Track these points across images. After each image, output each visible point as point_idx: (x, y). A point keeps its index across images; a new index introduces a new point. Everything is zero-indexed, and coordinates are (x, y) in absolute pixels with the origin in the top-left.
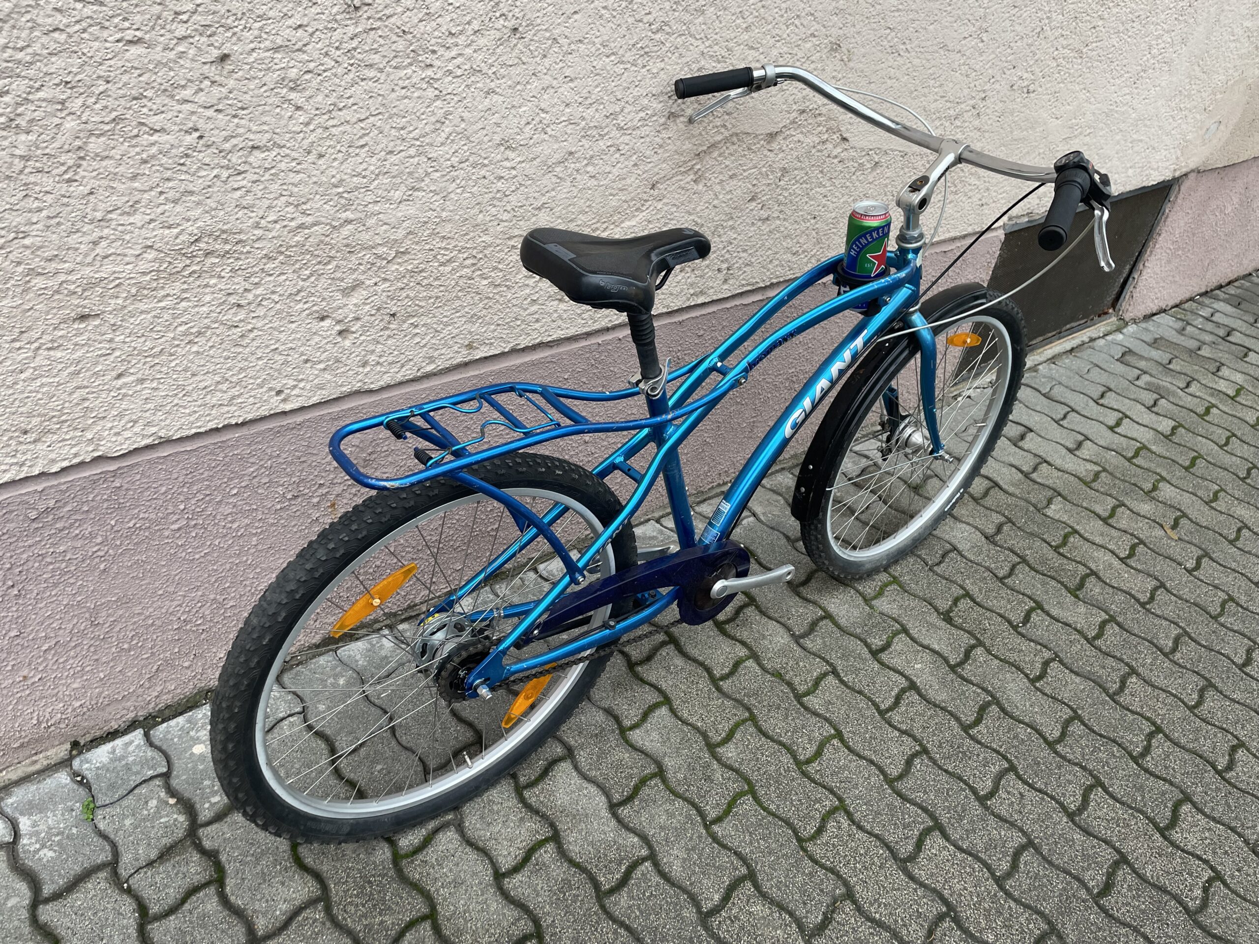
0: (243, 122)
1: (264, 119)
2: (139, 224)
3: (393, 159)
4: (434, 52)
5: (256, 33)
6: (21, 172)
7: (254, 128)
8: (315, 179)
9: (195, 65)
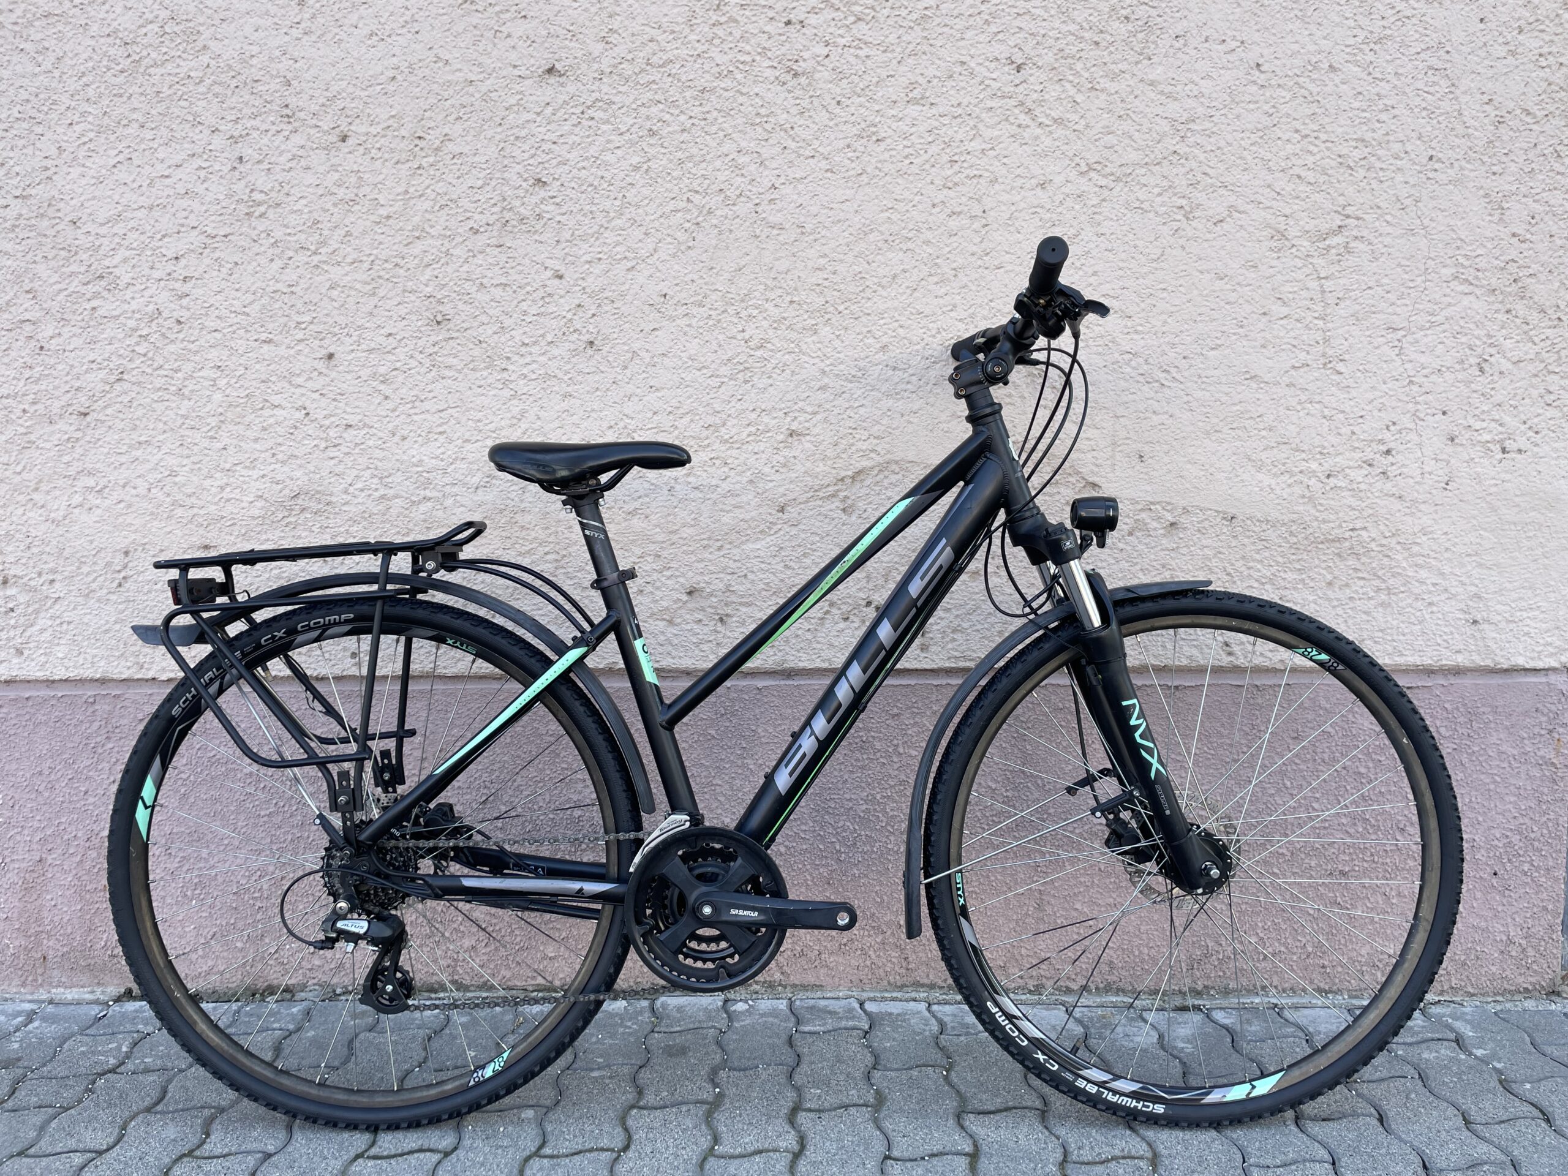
0: (340, 405)
1: (357, 403)
2: (255, 477)
3: (469, 446)
4: (508, 358)
5: (354, 338)
6: (180, 427)
7: (349, 410)
8: (398, 457)
9: (308, 360)
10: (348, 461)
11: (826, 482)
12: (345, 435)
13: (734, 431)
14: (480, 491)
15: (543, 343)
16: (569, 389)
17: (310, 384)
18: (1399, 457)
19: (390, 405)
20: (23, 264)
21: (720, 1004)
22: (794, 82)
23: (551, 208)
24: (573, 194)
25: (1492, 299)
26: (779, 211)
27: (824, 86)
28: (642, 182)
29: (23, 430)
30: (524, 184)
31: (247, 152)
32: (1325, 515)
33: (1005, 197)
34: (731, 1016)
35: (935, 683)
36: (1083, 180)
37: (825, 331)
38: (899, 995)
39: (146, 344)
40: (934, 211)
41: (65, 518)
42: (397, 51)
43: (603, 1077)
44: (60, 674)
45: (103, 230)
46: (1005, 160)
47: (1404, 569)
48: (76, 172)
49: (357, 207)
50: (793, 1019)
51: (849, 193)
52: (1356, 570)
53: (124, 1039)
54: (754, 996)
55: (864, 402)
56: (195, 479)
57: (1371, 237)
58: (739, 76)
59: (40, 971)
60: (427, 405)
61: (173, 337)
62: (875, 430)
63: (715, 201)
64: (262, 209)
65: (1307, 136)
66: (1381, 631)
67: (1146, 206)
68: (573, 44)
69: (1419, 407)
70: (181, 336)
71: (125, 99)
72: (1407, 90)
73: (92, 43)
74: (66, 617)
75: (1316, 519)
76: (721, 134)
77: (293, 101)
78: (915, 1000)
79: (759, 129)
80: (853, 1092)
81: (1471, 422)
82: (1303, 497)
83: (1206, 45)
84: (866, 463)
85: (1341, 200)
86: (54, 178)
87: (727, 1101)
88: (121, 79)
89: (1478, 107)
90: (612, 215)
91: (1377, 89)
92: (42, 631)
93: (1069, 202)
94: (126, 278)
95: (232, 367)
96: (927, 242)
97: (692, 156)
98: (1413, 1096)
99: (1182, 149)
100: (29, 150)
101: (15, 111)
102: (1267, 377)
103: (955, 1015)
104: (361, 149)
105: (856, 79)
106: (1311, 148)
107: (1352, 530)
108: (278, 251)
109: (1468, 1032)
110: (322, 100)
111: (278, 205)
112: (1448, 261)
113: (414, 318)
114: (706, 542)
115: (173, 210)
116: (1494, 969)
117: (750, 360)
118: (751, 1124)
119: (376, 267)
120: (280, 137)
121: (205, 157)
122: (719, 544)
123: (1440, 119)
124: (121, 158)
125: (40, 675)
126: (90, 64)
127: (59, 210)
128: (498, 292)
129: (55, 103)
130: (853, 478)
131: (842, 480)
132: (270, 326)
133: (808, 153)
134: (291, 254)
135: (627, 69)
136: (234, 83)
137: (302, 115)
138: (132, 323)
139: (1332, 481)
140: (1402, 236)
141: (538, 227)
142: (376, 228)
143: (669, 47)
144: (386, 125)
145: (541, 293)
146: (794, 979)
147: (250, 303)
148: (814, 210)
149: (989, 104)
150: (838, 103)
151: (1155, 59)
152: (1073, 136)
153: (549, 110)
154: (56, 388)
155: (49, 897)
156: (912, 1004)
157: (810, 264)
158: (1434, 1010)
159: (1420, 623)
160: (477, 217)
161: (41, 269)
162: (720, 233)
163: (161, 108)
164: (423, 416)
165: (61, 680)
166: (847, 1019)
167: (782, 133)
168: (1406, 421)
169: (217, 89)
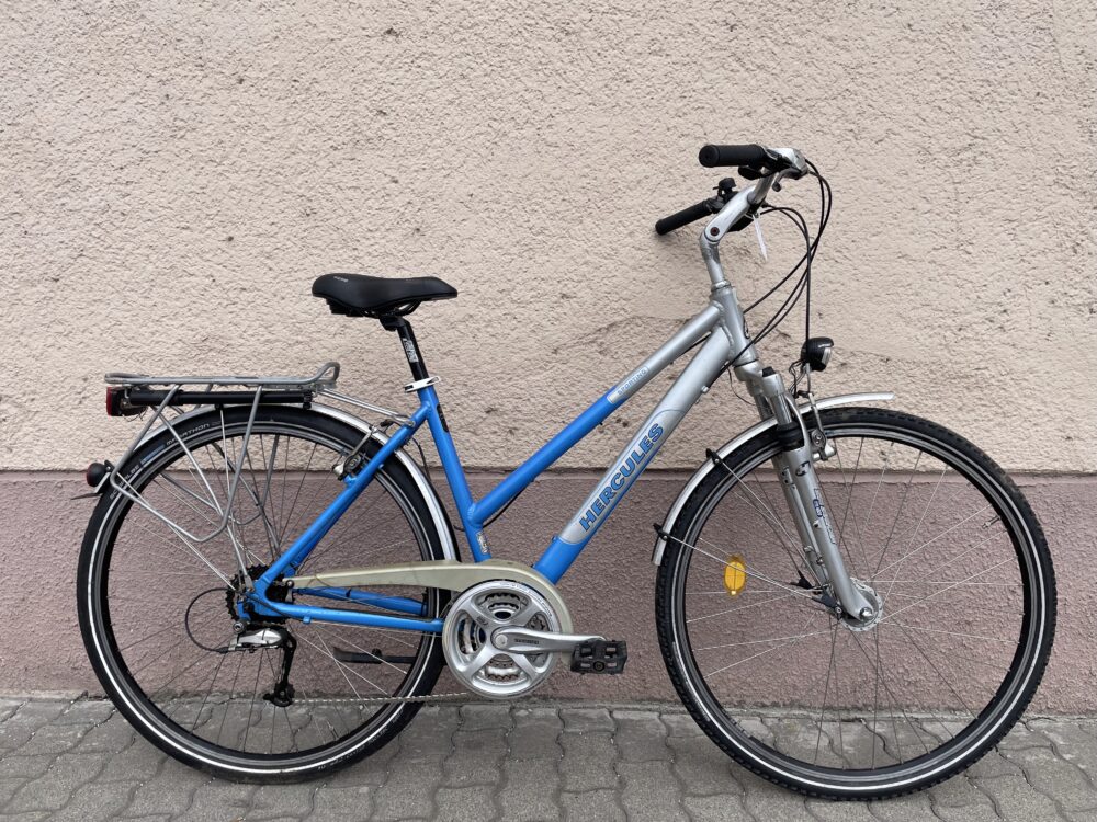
0: (237, 274)
1: (249, 273)
2: (176, 326)
4: (358, 241)
5: (248, 226)
7: (243, 278)
9: (215, 242)
10: (242, 314)
11: (587, 332)
12: (241, 296)
13: (521, 294)
14: (337, 337)
15: (383, 229)
16: (402, 264)
17: (216, 259)
18: (1014, 316)
19: (272, 274)
20: (13, 173)
21: (507, 711)
22: (566, 39)
23: (390, 131)
24: (404, 121)
25: (1083, 198)
26: (555, 133)
27: (588, 42)
28: (455, 112)
29: (12, 291)
30: (371, 115)
31: (172, 91)
32: (956, 359)
33: (720, 123)
34: (515, 720)
35: (667, 479)
36: (779, 111)
37: (588, 221)
38: (638, 706)
39: (100, 230)
40: (668, 133)
41: (42, 354)
42: (278, 18)
43: (420, 764)
44: (38, 465)
45: (69, 148)
46: (721, 96)
47: (1016, 399)
48: (51, 105)
49: (249, 132)
50: (560, 723)
51: (607, 121)
52: (980, 399)
53: (79, 729)
54: (532, 705)
55: (616, 273)
56: (134, 327)
57: (993, 152)
58: (526, 35)
59: (22, 679)
60: (299, 274)
61: (118, 224)
62: (625, 293)
63: (507, 126)
64: (182, 133)
65: (945, 78)
66: (999, 444)
67: (825, 130)
68: (405, 13)
69: (1027, 279)
70: (124, 224)
71: (85, 54)
72: (1020, 43)
73: (62, 13)
74: (42, 425)
75: (950, 361)
76: (514, 77)
77: (205, 54)
78: (650, 710)
79: (540, 74)
80: (602, 778)
81: (1067, 289)
82: (941, 345)
83: (871, 10)
84: (618, 318)
85: (971, 125)
86: (36, 110)
87: (510, 783)
88: (83, 40)
89: (1072, 57)
90: (434, 136)
91: (998, 44)
92: (26, 435)
93: (768, 127)
94: (86, 182)
95: (161, 246)
96: (664, 157)
97: (492, 93)
98: (1018, 789)
99: (852, 87)
100: (18, 91)
101: (8, 62)
102: (915, 256)
103: (678, 722)
104: (253, 89)
105: (612, 36)
106: (949, 87)
107: (978, 369)
108: (193, 163)
109: (1060, 742)
110: (225, 54)
111: (194, 130)
112: (1051, 171)
113: (290, 212)
114: (499, 375)
115: (119, 134)
116: (1079, 694)
117: (533, 242)
118: (526, 801)
119: (263, 175)
120: (195, 81)
121: (142, 95)
122: (509, 376)
123: (1045, 65)
124: (82, 96)
125: (24, 466)
126: (61, 29)
127: (38, 134)
128: (351, 193)
129: (36, 57)
130: (607, 329)
131: (600, 330)
132: (188, 217)
133: (576, 91)
134: (202, 165)
135: (445, 30)
136: (163, 42)
137: (211, 65)
138: (89, 215)
139: (962, 333)
140: (1016, 152)
141: (380, 145)
142: (264, 146)
143: (475, 14)
144: (270, 71)
145: (383, 193)
146: (563, 693)
147: (174, 200)
148: (580, 133)
149: (710, 55)
150: (599, 54)
151: (833, 21)
152: (771, 78)
153: (388, 61)
154: (36, 261)
155: (30, 625)
156: (648, 713)
157: (577, 172)
158: (1034, 724)
159: (1028, 438)
160: (335, 138)
161: (26, 176)
162: (512, 149)
163: (111, 60)
164: (296, 283)
165: (38, 471)
166: (600, 723)
167: (557, 77)
168: (1018, 289)
169: (151, 46)
